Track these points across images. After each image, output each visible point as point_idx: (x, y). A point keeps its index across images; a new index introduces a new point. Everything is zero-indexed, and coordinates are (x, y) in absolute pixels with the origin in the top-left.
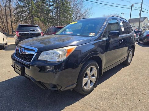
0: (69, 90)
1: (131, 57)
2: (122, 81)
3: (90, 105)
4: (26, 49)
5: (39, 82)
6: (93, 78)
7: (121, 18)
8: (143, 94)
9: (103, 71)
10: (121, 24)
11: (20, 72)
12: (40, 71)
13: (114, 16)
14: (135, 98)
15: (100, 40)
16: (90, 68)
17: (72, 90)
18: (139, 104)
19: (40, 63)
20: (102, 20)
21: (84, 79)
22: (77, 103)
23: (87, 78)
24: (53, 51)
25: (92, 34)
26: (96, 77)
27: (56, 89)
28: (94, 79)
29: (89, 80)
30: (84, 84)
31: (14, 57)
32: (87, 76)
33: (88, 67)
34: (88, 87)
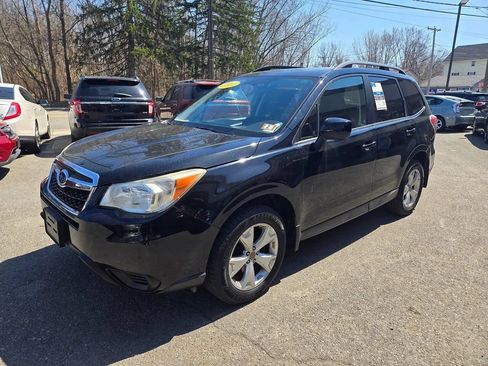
0: (188, 290)
1: (415, 192)
2: (363, 269)
3: (244, 336)
4: (72, 173)
5: (103, 267)
6: (265, 256)
7: (382, 68)
8: (411, 309)
9: (300, 237)
10: (377, 88)
11: (57, 237)
12: (110, 239)
13: (350, 66)
14: (379, 322)
15: (291, 145)
16: (251, 230)
17: (194, 290)
18: (386, 341)
19: (102, 216)
20: (306, 81)
21: (232, 260)
22: (209, 329)
23: (243, 259)
24: (138, 183)
25: (269, 128)
26: (276, 253)
27: (146, 288)
28: (267, 261)
29: (252, 264)
30: (232, 274)
31: (47, 191)
32: (245, 252)
33: (243, 228)
34: (248, 284)
